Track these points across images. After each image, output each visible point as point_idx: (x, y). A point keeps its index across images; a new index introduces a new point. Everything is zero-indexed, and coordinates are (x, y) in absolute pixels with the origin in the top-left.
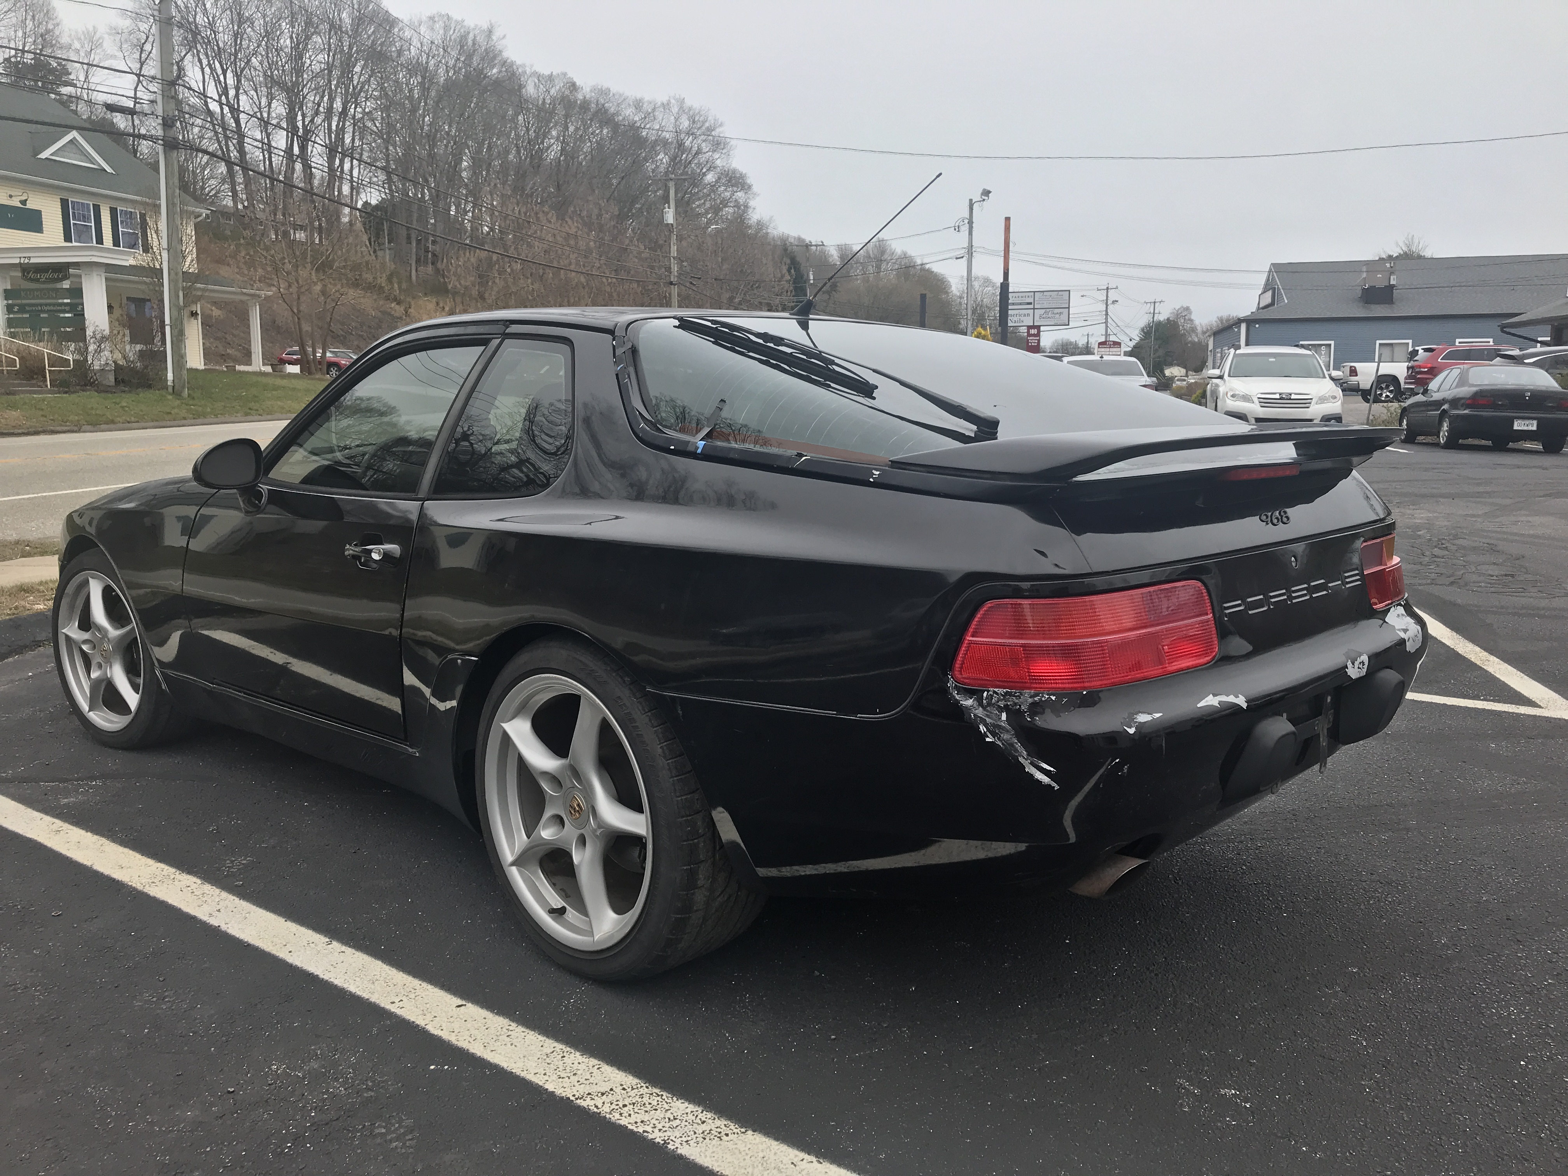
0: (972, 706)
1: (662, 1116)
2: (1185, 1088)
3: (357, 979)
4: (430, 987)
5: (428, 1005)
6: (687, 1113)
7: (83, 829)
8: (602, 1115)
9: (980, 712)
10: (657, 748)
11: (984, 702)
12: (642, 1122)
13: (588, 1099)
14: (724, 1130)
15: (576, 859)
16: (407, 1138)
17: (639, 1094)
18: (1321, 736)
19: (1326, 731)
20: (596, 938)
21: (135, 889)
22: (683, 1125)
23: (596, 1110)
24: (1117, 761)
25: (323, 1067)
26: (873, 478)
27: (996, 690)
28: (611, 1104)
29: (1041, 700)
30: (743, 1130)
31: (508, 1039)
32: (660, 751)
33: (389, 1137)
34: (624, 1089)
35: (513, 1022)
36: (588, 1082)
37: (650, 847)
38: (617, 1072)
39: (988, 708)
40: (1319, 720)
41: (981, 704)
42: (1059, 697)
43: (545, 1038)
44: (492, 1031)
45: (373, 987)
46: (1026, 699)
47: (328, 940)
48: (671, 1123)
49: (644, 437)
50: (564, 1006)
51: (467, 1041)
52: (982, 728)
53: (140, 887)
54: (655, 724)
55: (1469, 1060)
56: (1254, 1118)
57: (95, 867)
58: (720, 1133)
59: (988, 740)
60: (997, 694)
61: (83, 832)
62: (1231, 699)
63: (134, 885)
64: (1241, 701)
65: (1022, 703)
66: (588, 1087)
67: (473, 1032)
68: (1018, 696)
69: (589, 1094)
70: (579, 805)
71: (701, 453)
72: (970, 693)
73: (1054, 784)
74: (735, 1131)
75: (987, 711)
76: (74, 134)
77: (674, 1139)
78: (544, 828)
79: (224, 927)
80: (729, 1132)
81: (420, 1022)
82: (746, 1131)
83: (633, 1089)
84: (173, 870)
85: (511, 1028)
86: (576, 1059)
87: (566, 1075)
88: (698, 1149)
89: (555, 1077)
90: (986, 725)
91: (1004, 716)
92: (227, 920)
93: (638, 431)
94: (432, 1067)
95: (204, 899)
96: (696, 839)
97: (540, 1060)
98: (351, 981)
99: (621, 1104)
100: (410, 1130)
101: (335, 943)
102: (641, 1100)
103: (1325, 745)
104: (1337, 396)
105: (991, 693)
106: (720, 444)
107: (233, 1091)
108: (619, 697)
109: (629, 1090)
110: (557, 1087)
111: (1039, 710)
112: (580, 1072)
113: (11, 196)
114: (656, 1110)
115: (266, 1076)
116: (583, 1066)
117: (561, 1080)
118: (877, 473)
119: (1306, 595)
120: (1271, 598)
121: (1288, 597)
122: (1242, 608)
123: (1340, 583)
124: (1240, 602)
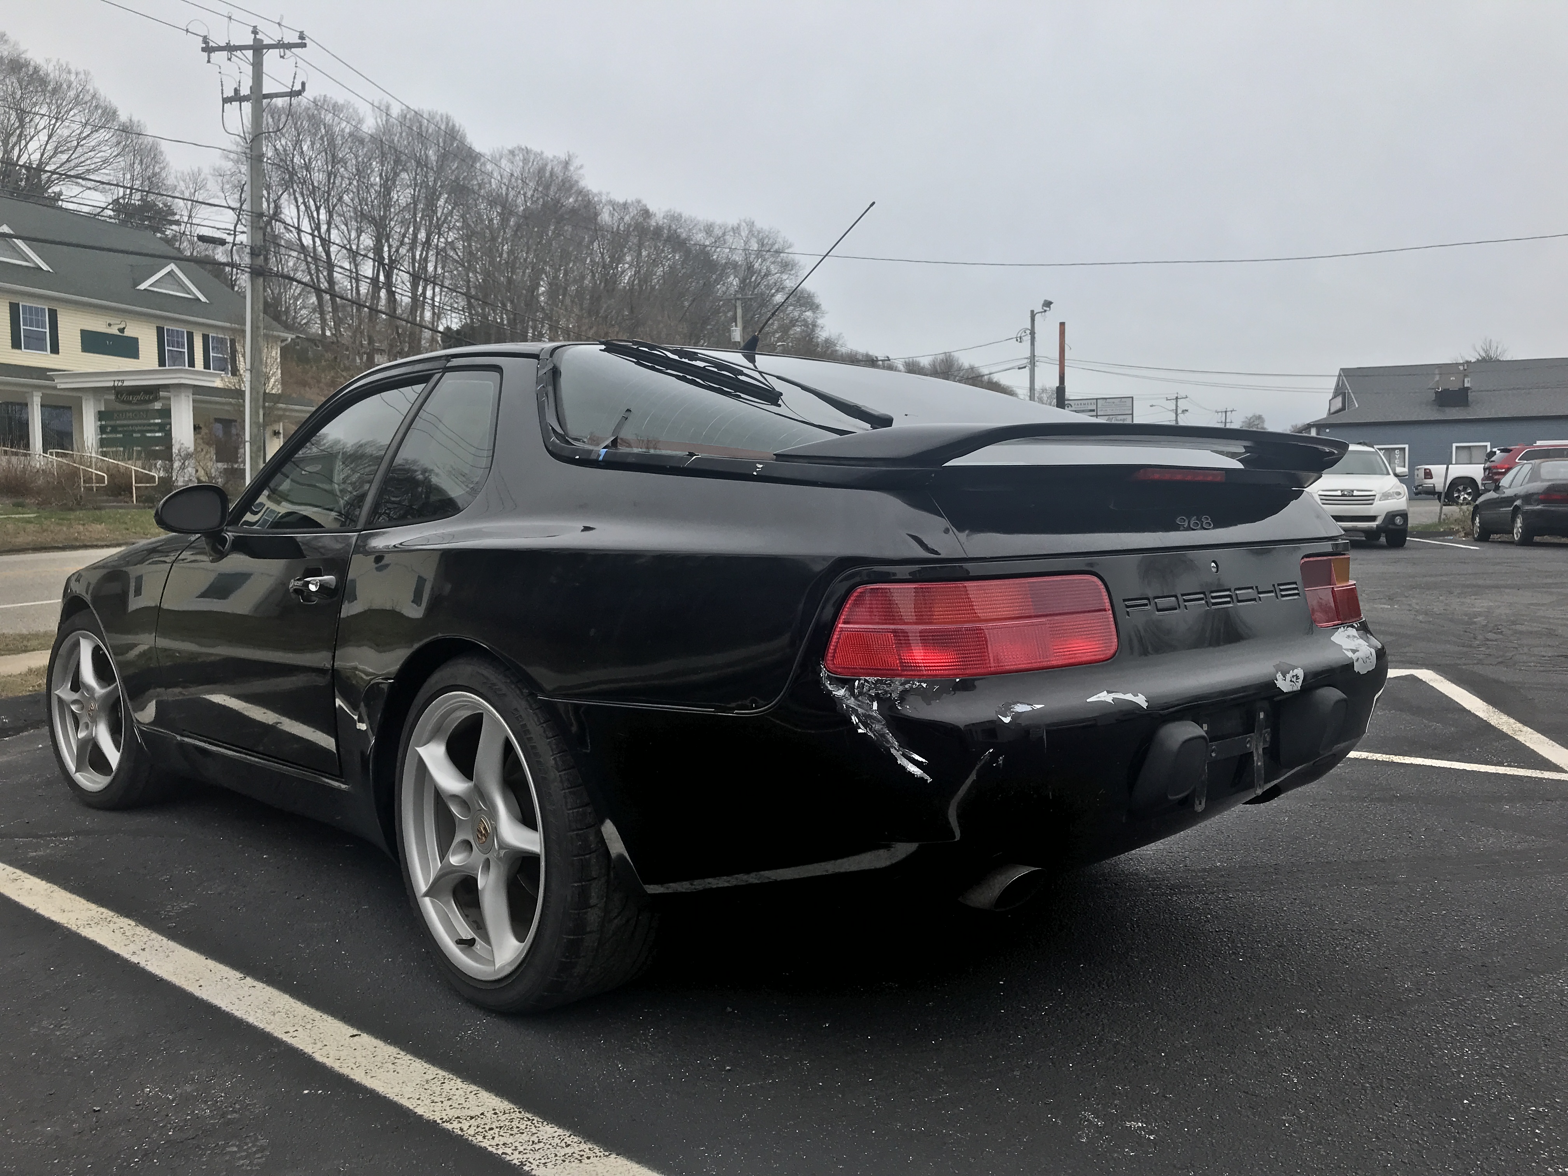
0: (844, 696)
1: (527, 1139)
2: (1088, 1120)
3: (259, 1011)
4: (330, 1019)
5: (322, 1036)
6: (553, 1137)
7: (39, 878)
8: (464, 1137)
9: (852, 702)
10: (550, 759)
11: (856, 691)
12: (504, 1144)
13: (455, 1123)
14: (588, 1153)
15: (480, 884)
16: (257, 1156)
17: (509, 1118)
18: (1255, 754)
19: (1261, 751)
20: (497, 966)
21: (68, 930)
22: (545, 1148)
23: (460, 1132)
24: (991, 751)
25: (197, 1090)
26: (757, 471)
27: (867, 678)
28: (478, 1127)
29: (911, 688)
30: (607, 1153)
31: (393, 1066)
32: (553, 762)
33: (238, 1155)
34: (496, 1113)
35: (403, 1051)
36: (461, 1106)
37: (543, 864)
38: (494, 1097)
39: (860, 698)
40: (1251, 738)
41: (852, 694)
42: (931, 684)
43: (430, 1066)
44: (379, 1058)
45: (272, 1017)
46: (897, 686)
47: (242, 976)
48: (534, 1146)
49: (554, 451)
50: (460, 1037)
51: (350, 1068)
52: (854, 719)
53: (74, 928)
54: (550, 735)
55: (1407, 1099)
56: (1155, 1148)
57: (38, 911)
58: (582, 1156)
59: (860, 731)
60: (868, 682)
61: (38, 881)
62: (1129, 697)
63: (69, 926)
64: (1141, 700)
65: (893, 691)
66: (459, 1111)
67: (359, 1059)
68: (889, 684)
69: (458, 1117)
70: (485, 828)
71: (603, 461)
72: (842, 682)
73: (926, 777)
74: (599, 1154)
75: (859, 701)
76: (172, 266)
77: (532, 1161)
78: (453, 854)
79: (143, 964)
80: (591, 1154)
81: (309, 1050)
82: (610, 1154)
83: (505, 1113)
84: (111, 914)
85: (399, 1056)
86: (457, 1087)
87: (441, 1099)
88: (554, 1171)
89: (428, 1102)
90: (858, 716)
91: (875, 706)
92: (149, 958)
93: (548, 446)
94: (306, 1092)
95: (133, 939)
96: (587, 854)
97: (418, 1086)
98: (252, 1013)
99: (487, 1128)
100: (262, 1149)
101: (248, 978)
102: (509, 1124)
103: (1261, 765)
104: (1402, 492)
105: (862, 681)
106: (621, 451)
107: (99, 1110)
108: (516, 709)
109: (500, 1114)
110: (427, 1111)
111: (910, 698)
112: (454, 1098)
113: (110, 325)
114: (522, 1133)
115: (137, 1097)
116: (461, 1092)
117: (433, 1104)
118: (761, 466)
119: (1228, 602)
120: (1185, 601)
121: (1206, 602)
122: (1148, 607)
123: (1273, 594)
124: (1145, 602)
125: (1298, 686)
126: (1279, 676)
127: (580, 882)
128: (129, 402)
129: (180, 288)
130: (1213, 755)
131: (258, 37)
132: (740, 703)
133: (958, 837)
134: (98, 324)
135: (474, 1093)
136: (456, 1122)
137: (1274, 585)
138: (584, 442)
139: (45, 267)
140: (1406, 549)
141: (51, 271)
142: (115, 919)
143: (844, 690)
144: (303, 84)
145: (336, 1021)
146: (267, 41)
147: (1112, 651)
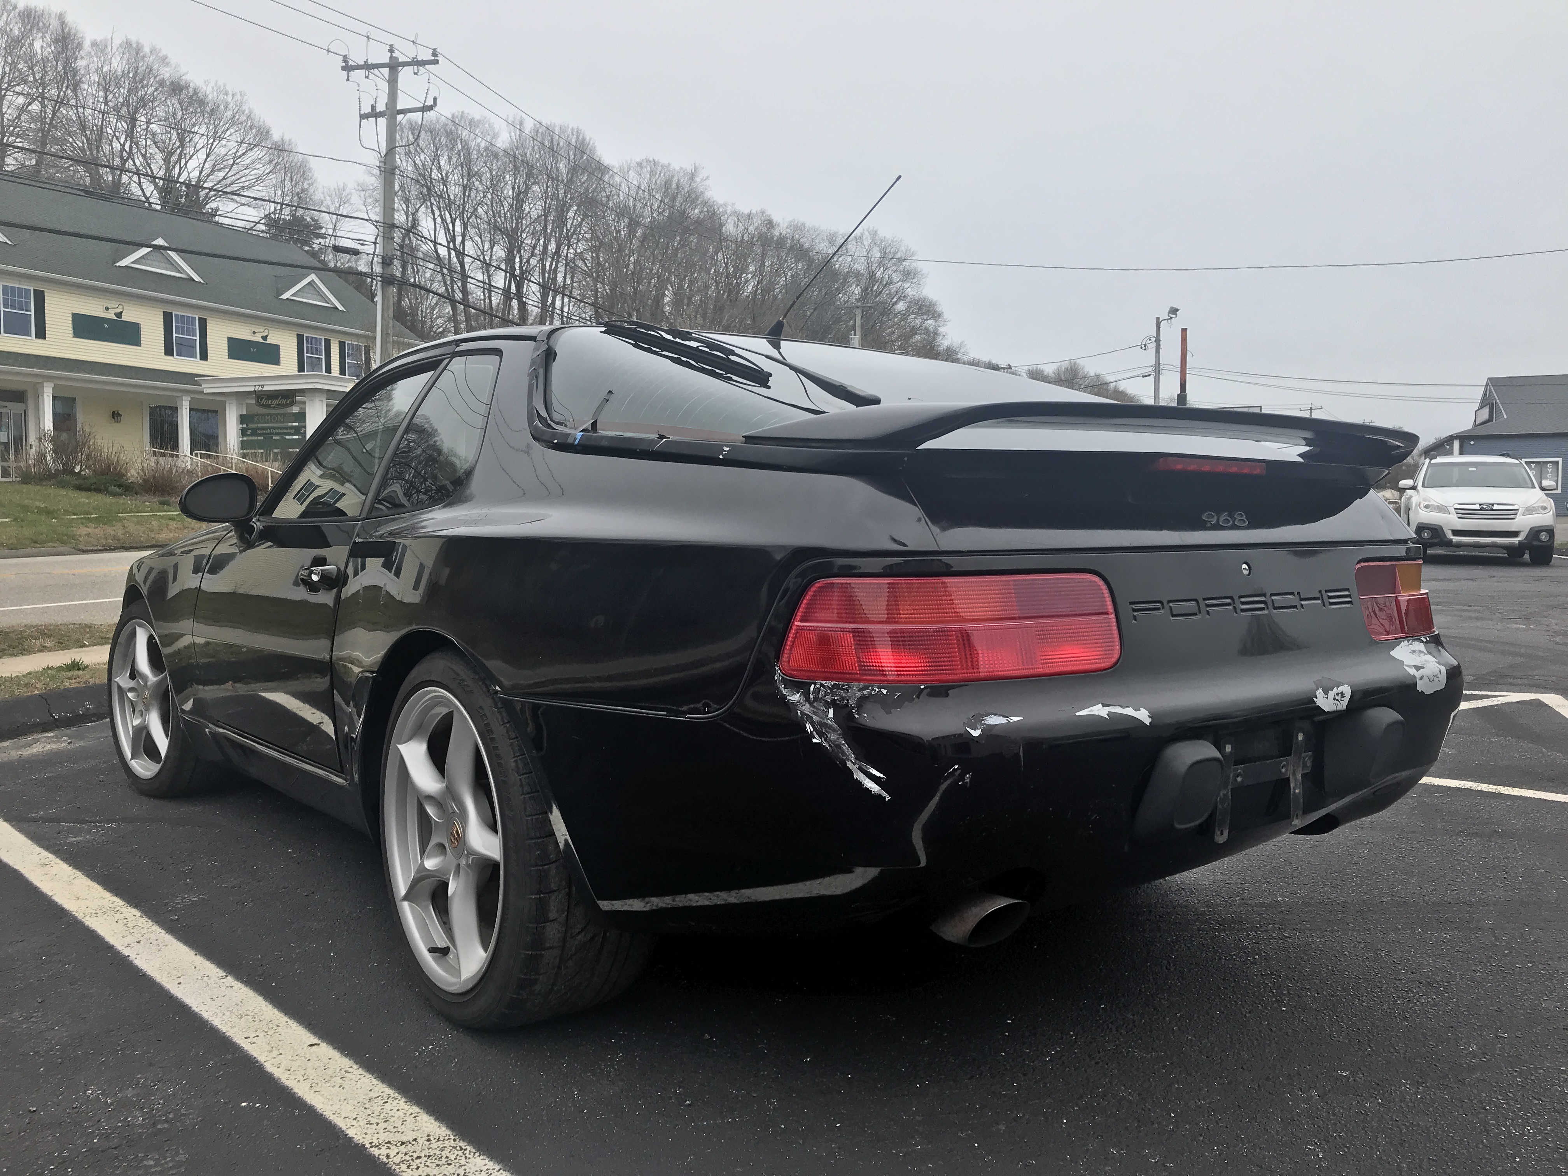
0: (799, 702)
1: (453, 1171)
3: (228, 1013)
4: (295, 1025)
5: (280, 1043)
7: (68, 864)
8: (388, 1166)
9: (806, 708)
10: (511, 761)
11: (811, 696)
15: (451, 889)
17: (441, 1146)
18: (1291, 780)
19: (1299, 776)
20: (462, 978)
21: (75, 918)
23: (385, 1160)
24: (957, 767)
25: (137, 1095)
26: (723, 455)
27: (823, 682)
28: (406, 1154)
29: (870, 694)
31: (341, 1081)
32: (513, 764)
33: (153, 1170)
35: (357, 1064)
36: (395, 1130)
37: (502, 872)
38: (433, 1121)
39: (815, 704)
40: (1288, 762)
41: (807, 699)
42: (891, 691)
43: (379, 1082)
44: (329, 1072)
45: (238, 1021)
46: (855, 692)
47: (225, 974)
49: (536, 434)
50: (419, 1052)
51: (296, 1080)
52: (809, 728)
53: (80, 916)
54: (513, 736)
57: (54, 897)
59: (815, 741)
60: (824, 687)
61: (66, 866)
62: (1129, 711)
63: (77, 915)
64: (1143, 716)
65: (850, 697)
66: (392, 1135)
67: (309, 1072)
68: (846, 689)
69: (389, 1142)
70: (457, 832)
71: (578, 445)
72: (797, 686)
73: (884, 794)
75: (814, 707)
76: (313, 277)
78: (429, 857)
79: (132, 957)
81: (261, 1058)
83: (438, 1140)
84: (121, 903)
85: (350, 1070)
86: (397, 1106)
87: (378, 1121)
89: (363, 1123)
90: (812, 724)
91: (831, 713)
92: (141, 951)
93: (531, 429)
94: (244, 1104)
95: (133, 931)
96: (547, 864)
97: (359, 1104)
98: (220, 1015)
99: (415, 1155)
100: (179, 1165)
101: (229, 978)
102: (440, 1152)
103: (1300, 793)
104: (1549, 507)
105: (818, 686)
106: (600, 434)
107: (35, 1111)
108: (481, 708)
109: (433, 1141)
110: (359, 1133)
111: (868, 706)
112: (393, 1119)
113: (254, 333)
114: (450, 1164)
115: (77, 1099)
116: (401, 1113)
117: (368, 1126)
118: (728, 449)
119: (1263, 609)
120: (1208, 606)
121: (1235, 608)
122: (1162, 611)
123: (1319, 602)
124: (1158, 605)
125: (1343, 705)
126: (1320, 693)
127: (537, 894)
128: (268, 406)
129: (319, 297)
130: (1239, 779)
131: (394, 55)
132: (692, 706)
133: (923, 863)
134: (244, 332)
135: (413, 1115)
136: (385, 1147)
137: (1320, 592)
138: (566, 426)
139: (197, 278)
140: (1553, 566)
141: (202, 282)
142: (124, 910)
143: (798, 695)
144: (435, 99)
145: (300, 1028)
146: (402, 59)
147: (1114, 660)
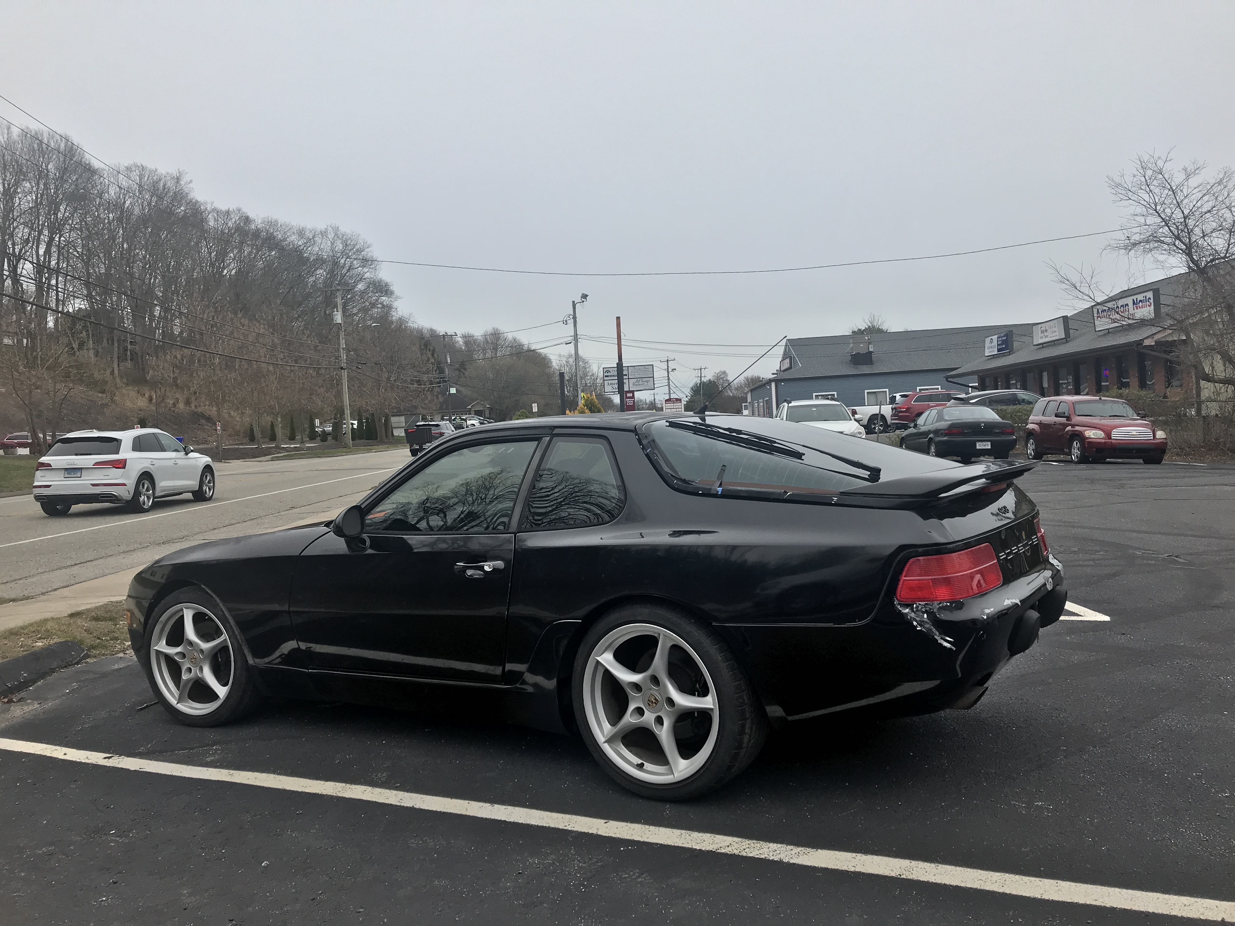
0: (908, 612)
1: (768, 850)
3: (531, 819)
4: (579, 817)
5: (588, 825)
8: (736, 854)
9: (913, 615)
11: (914, 609)
12: (760, 854)
14: (806, 851)
15: (658, 732)
16: (643, 876)
17: (746, 844)
20: (677, 775)
22: (782, 852)
23: (730, 853)
24: (982, 632)
25: (559, 857)
26: (835, 502)
27: (920, 603)
28: (737, 849)
29: (943, 606)
30: (815, 850)
31: (651, 832)
32: (720, 658)
33: (633, 878)
34: (736, 843)
35: (644, 825)
36: (714, 843)
37: (716, 713)
38: (725, 837)
39: (917, 613)
41: (913, 611)
42: (951, 603)
43: (670, 829)
44: (637, 830)
45: (543, 821)
47: (489, 804)
48: (775, 852)
49: (677, 488)
50: (666, 815)
52: (915, 623)
56: (1057, 811)
58: (805, 854)
59: (918, 629)
60: (921, 605)
61: (250, 773)
62: (1014, 601)
64: (1018, 602)
65: (934, 608)
66: (716, 845)
67: (627, 832)
68: (931, 605)
69: (720, 847)
70: (655, 699)
71: (721, 495)
72: (907, 606)
73: (953, 648)
74: (812, 852)
77: (785, 859)
78: (628, 717)
80: (808, 851)
81: (590, 831)
83: (741, 842)
85: (646, 827)
86: (698, 835)
87: (699, 841)
88: (800, 860)
89: (694, 843)
90: (916, 621)
91: (925, 616)
92: (413, 803)
93: (673, 485)
94: (622, 848)
95: (384, 795)
98: (528, 820)
100: (642, 873)
102: (750, 846)
105: (917, 605)
106: (728, 488)
110: (701, 847)
111: (942, 611)
112: (706, 840)
114: (763, 848)
116: (705, 837)
118: (836, 498)
125: (1051, 587)
126: (1047, 583)
132: (848, 620)
133: (960, 676)
135: (712, 837)
136: (722, 849)
138: (700, 483)
143: (908, 610)
145: (584, 818)
147: (1001, 580)
